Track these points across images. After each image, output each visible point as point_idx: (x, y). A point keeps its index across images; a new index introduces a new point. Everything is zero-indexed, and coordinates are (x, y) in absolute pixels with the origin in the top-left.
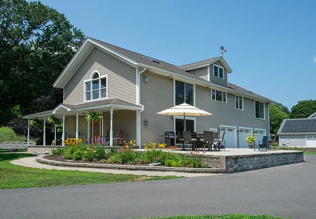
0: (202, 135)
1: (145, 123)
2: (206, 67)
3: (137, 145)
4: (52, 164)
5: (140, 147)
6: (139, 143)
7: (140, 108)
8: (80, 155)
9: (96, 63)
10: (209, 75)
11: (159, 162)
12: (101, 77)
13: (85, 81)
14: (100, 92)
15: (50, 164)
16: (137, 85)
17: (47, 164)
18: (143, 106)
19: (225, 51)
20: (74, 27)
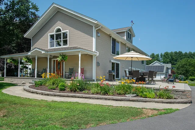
0: (147, 73)
1: (98, 64)
2: (124, 32)
3: (93, 79)
4: (42, 94)
5: (95, 80)
6: (94, 78)
7: (96, 54)
8: (64, 86)
9: (59, 22)
10: (125, 37)
11: (134, 93)
12: (62, 32)
13: (49, 34)
14: (62, 42)
15: (40, 94)
16: (94, 38)
17: (37, 93)
18: (98, 52)
19: (134, 24)
20: (32, 2)
